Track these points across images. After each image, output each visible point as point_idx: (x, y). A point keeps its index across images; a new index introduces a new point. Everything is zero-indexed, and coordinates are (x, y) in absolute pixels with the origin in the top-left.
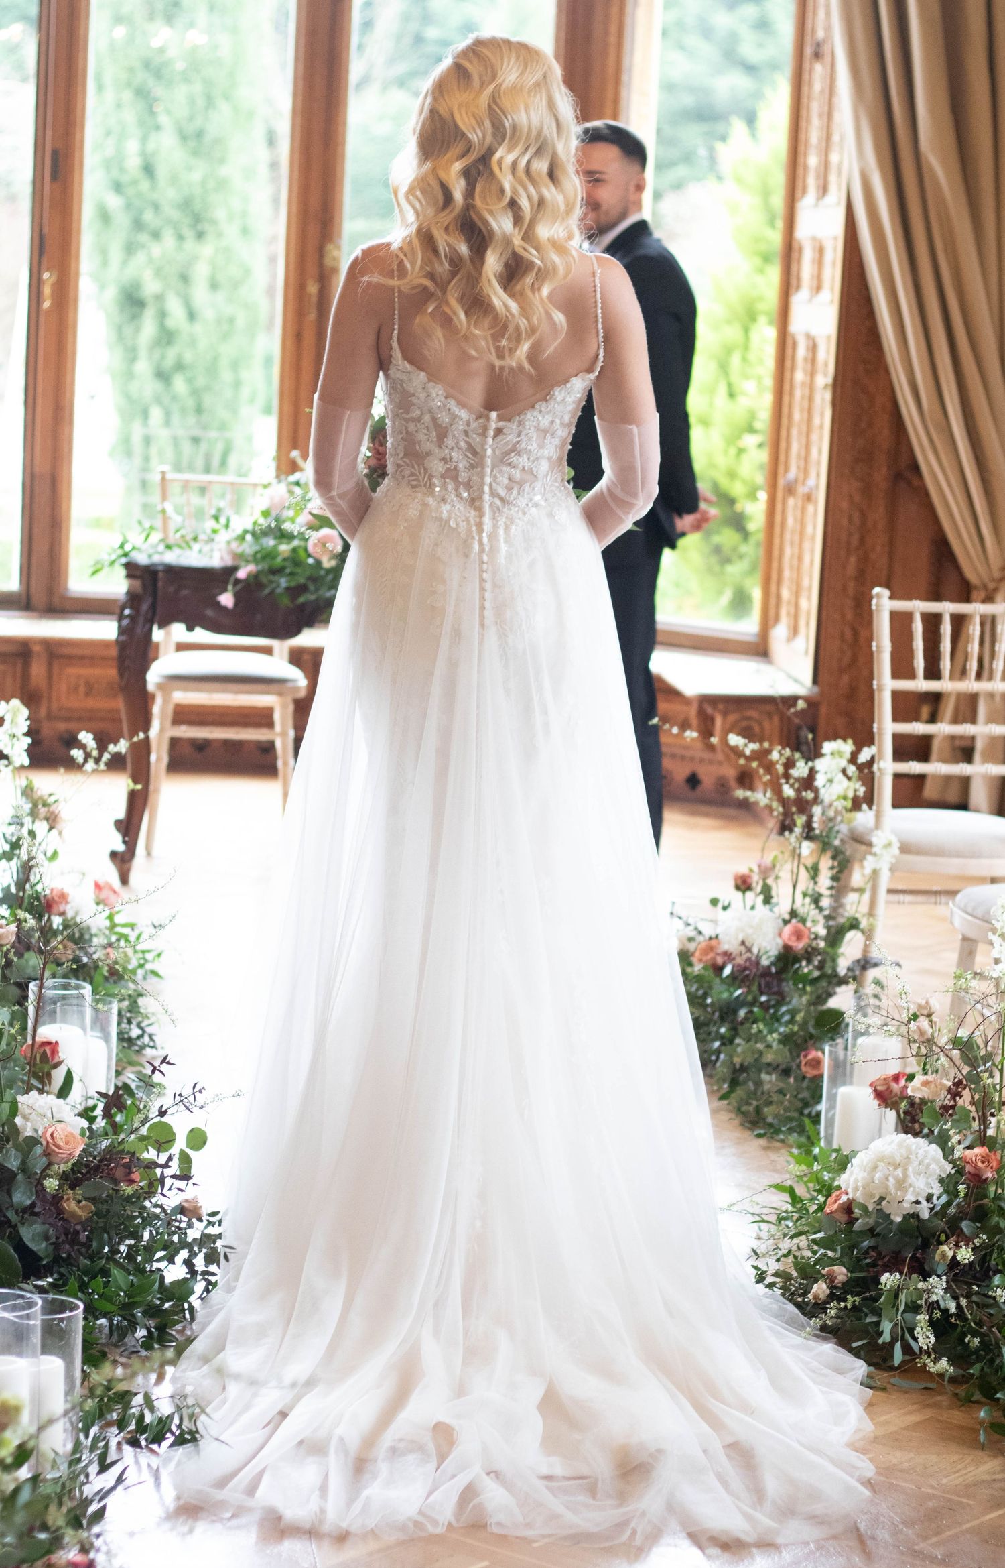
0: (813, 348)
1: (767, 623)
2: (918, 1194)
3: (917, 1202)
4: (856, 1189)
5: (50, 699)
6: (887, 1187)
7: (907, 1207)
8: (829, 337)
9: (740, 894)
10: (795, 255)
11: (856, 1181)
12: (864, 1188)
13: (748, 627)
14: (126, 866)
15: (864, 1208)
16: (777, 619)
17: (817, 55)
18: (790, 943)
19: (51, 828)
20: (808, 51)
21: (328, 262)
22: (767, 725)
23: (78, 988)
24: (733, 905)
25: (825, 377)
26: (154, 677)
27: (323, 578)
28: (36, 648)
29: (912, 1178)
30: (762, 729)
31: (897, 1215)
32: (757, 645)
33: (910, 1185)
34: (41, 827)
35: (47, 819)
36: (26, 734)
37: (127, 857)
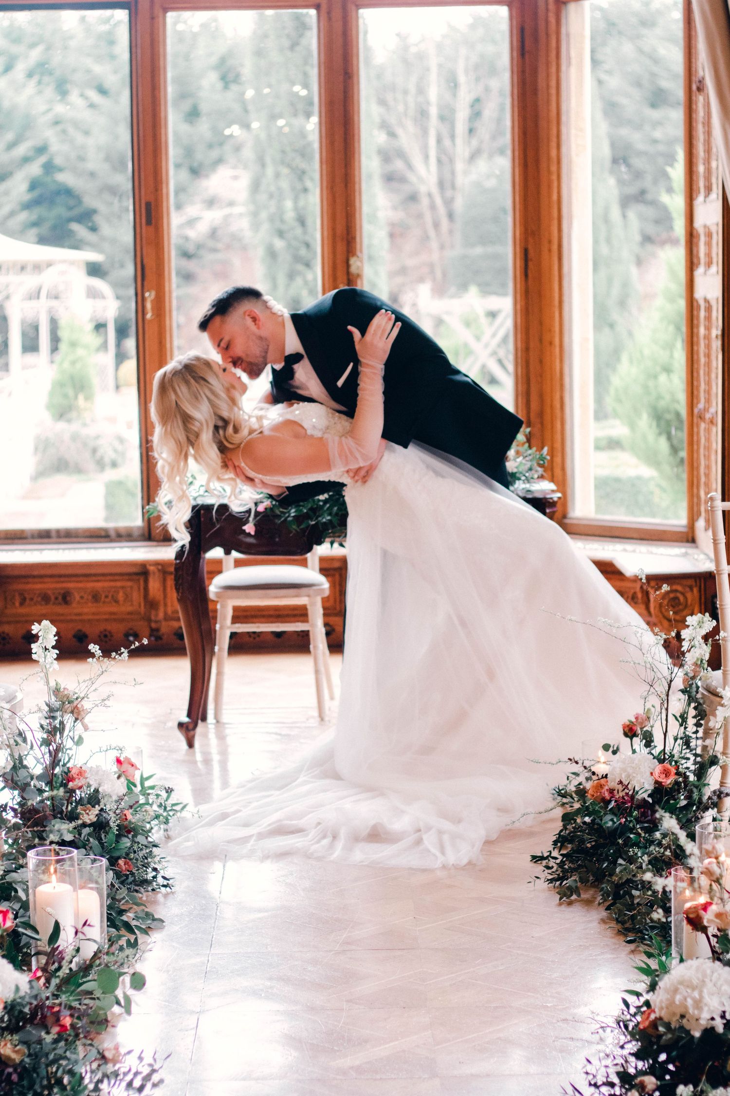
0: (709, 309)
1: (693, 518)
2: (713, 1012)
3: (713, 1019)
4: (661, 1009)
5: (165, 605)
6: (686, 1007)
7: (704, 1023)
8: (717, 299)
9: (628, 740)
10: (695, 240)
11: (661, 1001)
12: (667, 1008)
13: (679, 520)
14: (192, 733)
15: (668, 1025)
16: (699, 514)
17: (699, 89)
18: (660, 780)
19: (76, 719)
20: (694, 87)
21: (353, 269)
22: (689, 595)
23: (69, 853)
24: (621, 749)
25: (716, 331)
26: (213, 588)
27: (322, 507)
28: (151, 568)
29: (707, 998)
30: (686, 598)
31: (695, 1030)
32: (687, 533)
33: (706, 1005)
34: (68, 719)
35: (72, 712)
36: (53, 647)
37: (191, 727)
